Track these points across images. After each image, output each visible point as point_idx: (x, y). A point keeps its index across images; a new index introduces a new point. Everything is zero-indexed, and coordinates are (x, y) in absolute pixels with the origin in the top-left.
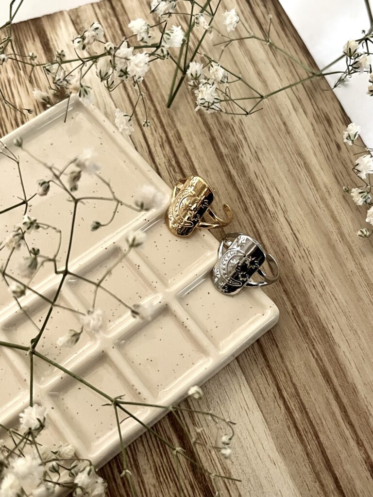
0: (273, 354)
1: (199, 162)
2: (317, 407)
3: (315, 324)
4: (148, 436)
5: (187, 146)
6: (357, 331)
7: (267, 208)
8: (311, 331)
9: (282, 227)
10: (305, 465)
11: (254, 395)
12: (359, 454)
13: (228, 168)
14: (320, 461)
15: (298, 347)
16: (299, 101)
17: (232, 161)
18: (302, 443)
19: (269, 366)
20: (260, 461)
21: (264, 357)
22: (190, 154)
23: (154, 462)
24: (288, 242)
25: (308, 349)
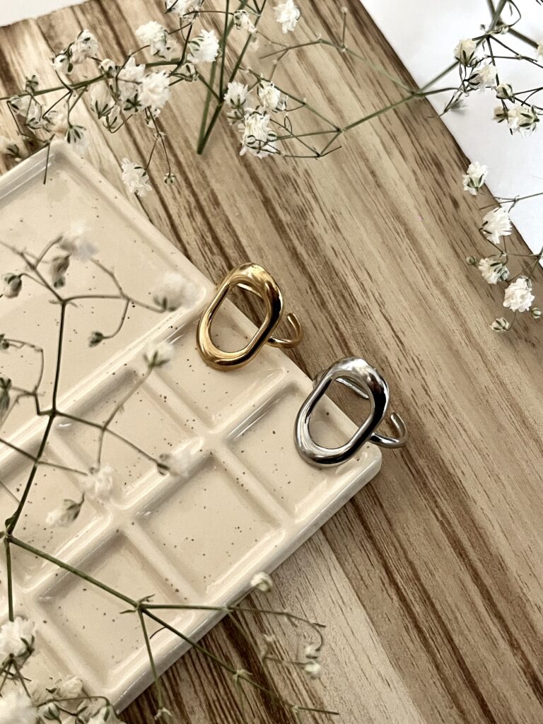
0: (376, 519)
1: (248, 236)
2: (447, 595)
3: (437, 471)
4: (194, 656)
5: (228, 213)
6: (500, 476)
7: (354, 301)
8: (431, 480)
9: (379, 328)
10: (434, 683)
11: (351, 582)
12: (515, 661)
13: (293, 244)
14: (457, 674)
15: (413, 505)
16: (393, 137)
17: (298, 233)
18: (428, 652)
19: (371, 537)
20: (366, 683)
21: (362, 524)
22: (234, 225)
23: (205, 694)
24: (389, 349)
25: (428, 507)
